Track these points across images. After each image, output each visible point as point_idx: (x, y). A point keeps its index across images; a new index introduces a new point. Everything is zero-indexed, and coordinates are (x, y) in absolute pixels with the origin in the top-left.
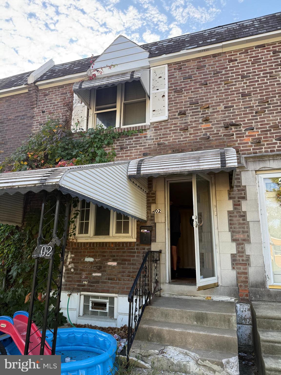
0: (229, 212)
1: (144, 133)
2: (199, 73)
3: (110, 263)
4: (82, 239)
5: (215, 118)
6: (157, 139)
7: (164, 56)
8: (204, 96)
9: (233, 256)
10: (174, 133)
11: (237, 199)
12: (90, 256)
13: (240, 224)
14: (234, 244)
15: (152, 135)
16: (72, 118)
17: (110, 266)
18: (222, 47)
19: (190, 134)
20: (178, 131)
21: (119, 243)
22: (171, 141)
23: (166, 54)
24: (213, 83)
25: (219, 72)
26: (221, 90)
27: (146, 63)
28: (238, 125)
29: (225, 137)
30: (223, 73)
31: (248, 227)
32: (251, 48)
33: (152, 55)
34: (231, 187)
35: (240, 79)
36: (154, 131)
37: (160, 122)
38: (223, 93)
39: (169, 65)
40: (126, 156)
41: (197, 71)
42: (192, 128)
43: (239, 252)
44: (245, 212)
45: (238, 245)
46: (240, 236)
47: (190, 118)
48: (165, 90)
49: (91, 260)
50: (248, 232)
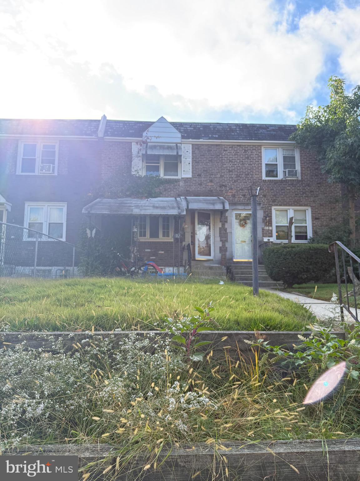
0: (220, 228)
1: (178, 183)
2: (208, 154)
3: (160, 252)
4: (142, 239)
5: (216, 181)
6: (185, 187)
7: (191, 140)
8: (210, 167)
9: (220, 247)
10: (195, 185)
11: (223, 222)
12: (148, 249)
13: (224, 233)
14: (221, 242)
15: (183, 185)
16: (132, 167)
17: (160, 253)
18: (221, 142)
19: (203, 187)
20: (197, 185)
21: (165, 242)
22: (193, 190)
23: (192, 139)
24: (215, 161)
25: (218, 156)
26: (219, 166)
27: (179, 140)
28: (226, 186)
29: (220, 192)
30: (221, 156)
31: (227, 235)
32: (235, 145)
33: (183, 137)
34: (221, 216)
35: (228, 162)
36: (184, 183)
37: (187, 178)
38: (220, 168)
39: (193, 145)
40: (168, 195)
41: (207, 152)
42: (204, 184)
43: (223, 246)
44: (226, 228)
45: (222, 243)
46: (224, 239)
47: (203, 178)
48: (190, 160)
49: (149, 250)
50: (227, 237)
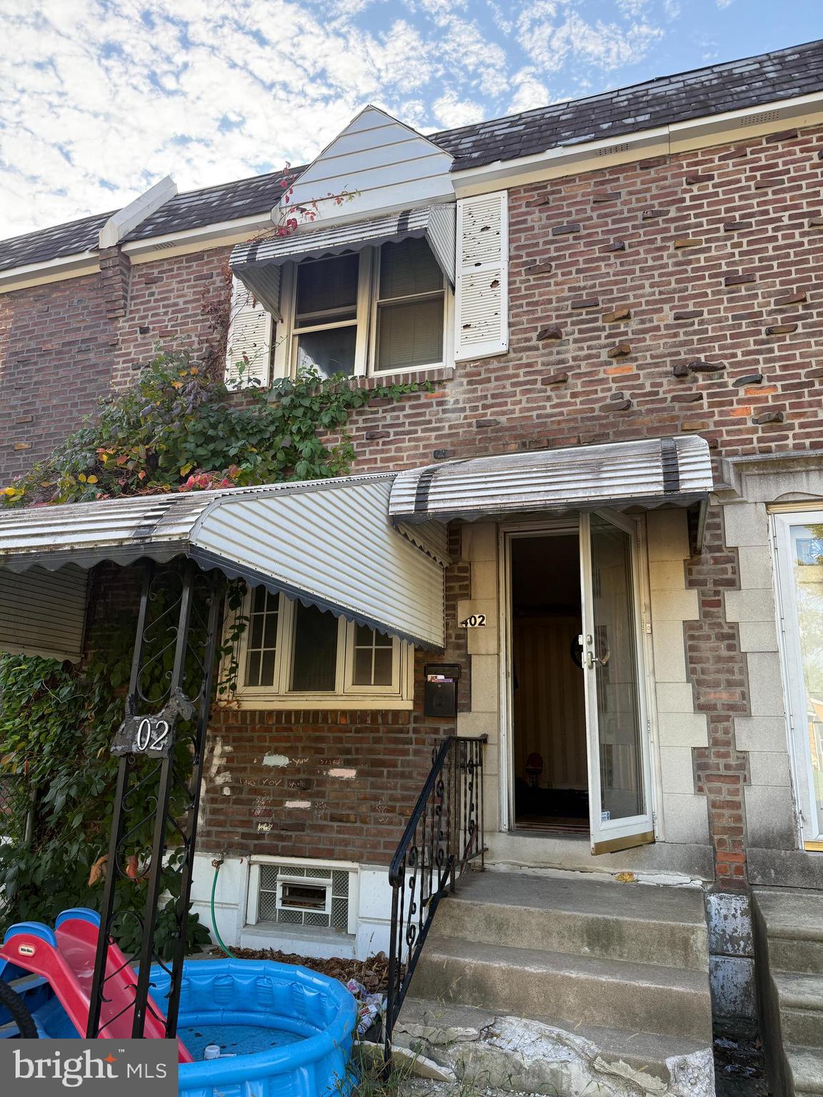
0: (688, 625)
1: (438, 391)
2: (599, 217)
3: (335, 772)
4: (256, 699)
5: (648, 349)
6: (475, 408)
7: (497, 166)
8: (616, 283)
9: (698, 753)
10: (525, 392)
11: (710, 586)
12: (277, 751)
13: (719, 659)
14: (702, 720)
15: (461, 397)
16: (228, 349)
17: (335, 780)
18: (669, 139)
19: (574, 395)
20: (539, 386)
21: (364, 713)
22: (517, 415)
23: (503, 160)
24: (641, 244)
25: (659, 214)
26: (665, 266)
27: (443, 187)
28: (714, 369)
29: (677, 405)
30: (673, 214)
31: (744, 670)
32: (754, 141)
33: (461, 163)
34: (695, 551)
35: (722, 233)
36: (466, 387)
37: (485, 360)
38: (671, 274)
39: (512, 192)
40: (383, 460)
41: (593, 209)
42: (578, 376)
43: (715, 742)
44: (734, 626)
45: (713, 720)
46: (721, 696)
47: (572, 346)
48: (500, 266)
49: (282, 761)
50: (743, 683)
